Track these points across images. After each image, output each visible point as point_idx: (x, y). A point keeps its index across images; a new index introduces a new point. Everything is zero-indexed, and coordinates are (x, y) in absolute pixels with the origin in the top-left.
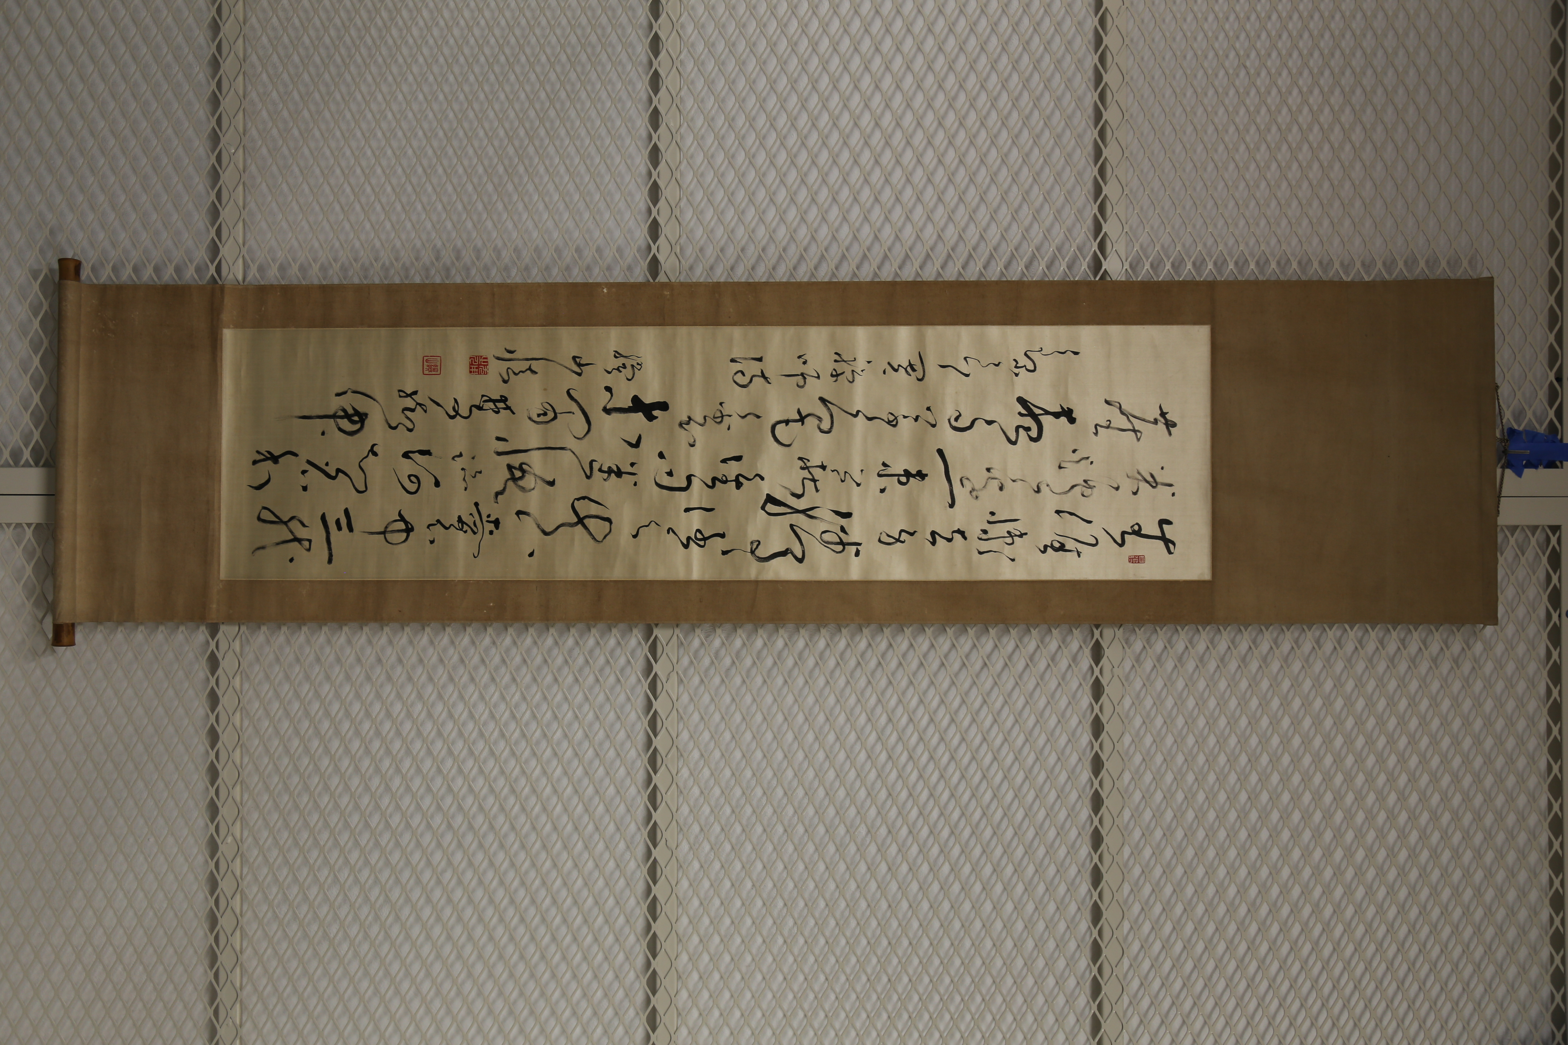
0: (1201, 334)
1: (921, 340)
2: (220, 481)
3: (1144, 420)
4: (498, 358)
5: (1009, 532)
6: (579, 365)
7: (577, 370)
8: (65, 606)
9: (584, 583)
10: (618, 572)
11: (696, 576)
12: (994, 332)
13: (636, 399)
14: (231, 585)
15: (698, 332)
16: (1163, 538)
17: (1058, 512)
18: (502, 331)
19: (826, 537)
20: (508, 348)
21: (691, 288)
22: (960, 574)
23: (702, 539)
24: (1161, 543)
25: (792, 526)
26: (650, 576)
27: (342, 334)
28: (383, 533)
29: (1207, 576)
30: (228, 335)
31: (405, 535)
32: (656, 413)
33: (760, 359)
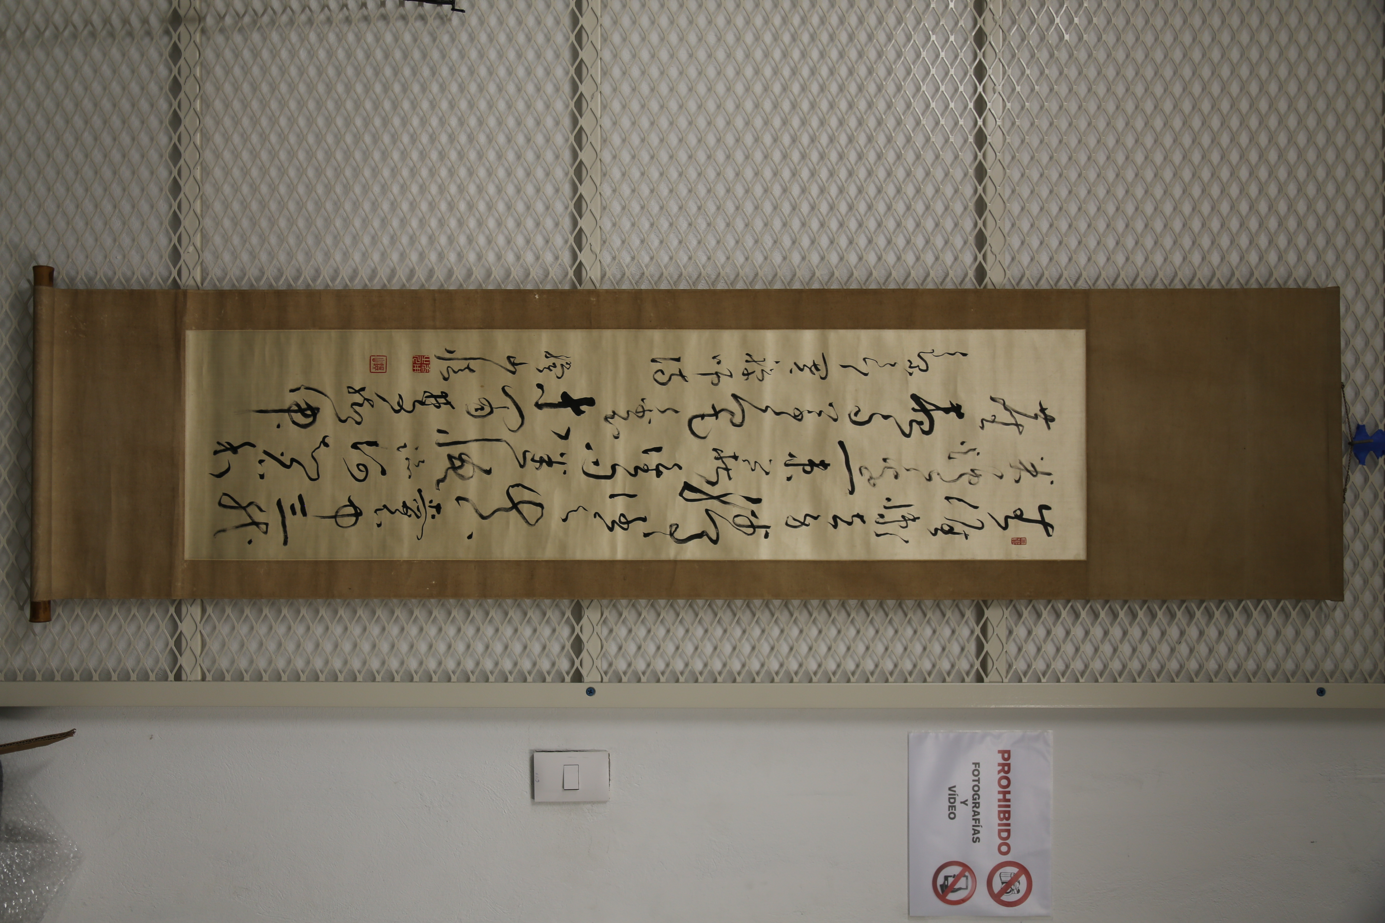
0: (1077, 337)
1: (824, 343)
2: (184, 470)
3: (1025, 415)
4: (439, 358)
5: (903, 517)
6: (514, 364)
7: (512, 368)
8: (41, 585)
9: (518, 563)
10: (549, 553)
11: (620, 556)
12: (890, 336)
13: (565, 396)
14: (194, 564)
15: (622, 335)
16: (1043, 522)
17: (948, 498)
18: (442, 333)
19: (738, 520)
20: (449, 348)
21: (615, 295)
22: (860, 555)
23: (625, 523)
24: (1040, 527)
25: (707, 511)
26: (579, 556)
27: (295, 336)
28: (335, 517)
29: (1082, 556)
30: (192, 338)
31: (354, 519)
32: (583, 408)
33: (678, 360)
